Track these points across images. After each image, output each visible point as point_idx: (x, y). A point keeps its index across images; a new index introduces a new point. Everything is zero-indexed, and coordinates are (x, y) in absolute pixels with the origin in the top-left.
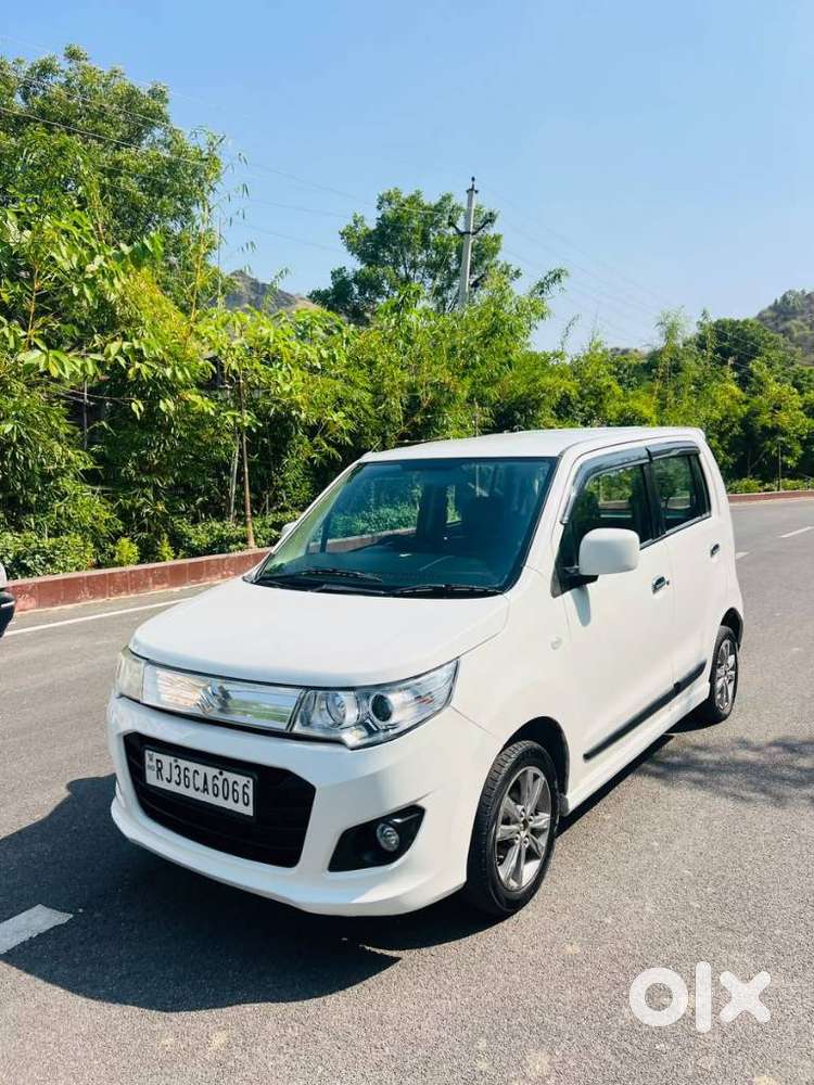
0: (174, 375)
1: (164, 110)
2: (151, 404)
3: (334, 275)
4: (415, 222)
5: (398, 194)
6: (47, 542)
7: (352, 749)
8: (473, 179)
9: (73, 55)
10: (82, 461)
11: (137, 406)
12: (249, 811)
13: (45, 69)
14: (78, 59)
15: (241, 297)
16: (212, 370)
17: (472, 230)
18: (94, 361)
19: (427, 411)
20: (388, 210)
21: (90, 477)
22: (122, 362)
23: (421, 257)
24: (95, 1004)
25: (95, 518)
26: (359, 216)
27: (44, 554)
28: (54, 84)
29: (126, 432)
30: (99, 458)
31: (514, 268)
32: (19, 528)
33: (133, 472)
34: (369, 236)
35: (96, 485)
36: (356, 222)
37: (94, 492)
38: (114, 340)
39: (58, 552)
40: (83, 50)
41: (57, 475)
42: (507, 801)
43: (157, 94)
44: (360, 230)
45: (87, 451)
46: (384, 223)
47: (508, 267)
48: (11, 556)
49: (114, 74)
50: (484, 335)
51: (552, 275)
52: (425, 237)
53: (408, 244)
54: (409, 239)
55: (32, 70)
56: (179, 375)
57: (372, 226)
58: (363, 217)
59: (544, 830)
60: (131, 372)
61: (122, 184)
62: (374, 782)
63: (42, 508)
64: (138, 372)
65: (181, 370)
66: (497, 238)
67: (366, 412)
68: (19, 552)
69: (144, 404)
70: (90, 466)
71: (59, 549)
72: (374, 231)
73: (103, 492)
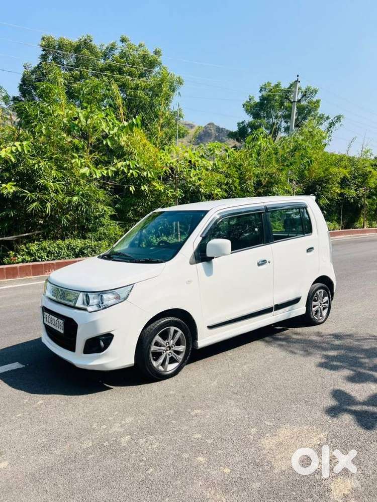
0: (147, 175)
1: (158, 60)
2: (138, 187)
3: (239, 124)
4: (277, 97)
5: (269, 84)
6: (93, 243)
7: (90, 312)
8: (298, 76)
9: (123, 40)
10: (110, 211)
11: (132, 189)
12: (62, 332)
13: (112, 48)
14: (125, 41)
15: (212, 135)
16: (169, 172)
17: (296, 101)
18: (111, 170)
19: (265, 186)
20: (264, 93)
21: (113, 217)
22: (126, 170)
23: (280, 113)
24: (13, 389)
25: (116, 234)
26: (252, 96)
27: (92, 248)
28: (117, 53)
29: (129, 199)
30: (117, 210)
31: (326, 116)
32: (84, 238)
33: (132, 216)
34: (256, 105)
35: (117, 221)
36: (250, 99)
37: (116, 224)
38: (121, 161)
39: (97, 248)
40: (128, 37)
41: (100, 217)
42: (157, 338)
43: (157, 53)
44: (252, 102)
45: (113, 207)
46: (263, 99)
47: (323, 115)
48: (78, 248)
49: (140, 46)
50: (292, 151)
51: (336, 118)
52: (282, 104)
53: (273, 107)
54: (273, 106)
55: (107, 48)
56: (149, 175)
57: (257, 100)
58: (253, 97)
59: (182, 352)
60: (129, 174)
61: (138, 94)
62: (94, 324)
63: (94, 230)
64: (132, 174)
65: (150, 173)
66: (318, 102)
67: (236, 187)
68: (82, 247)
69: (135, 187)
70: (113, 213)
71: (98, 246)
72: (258, 103)
73: (119, 224)
